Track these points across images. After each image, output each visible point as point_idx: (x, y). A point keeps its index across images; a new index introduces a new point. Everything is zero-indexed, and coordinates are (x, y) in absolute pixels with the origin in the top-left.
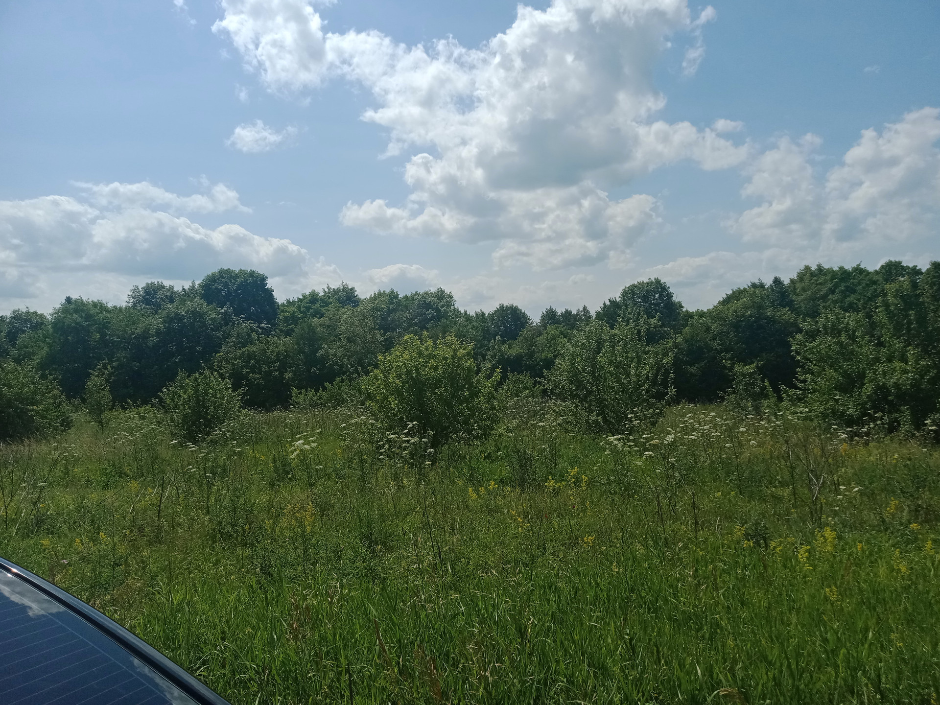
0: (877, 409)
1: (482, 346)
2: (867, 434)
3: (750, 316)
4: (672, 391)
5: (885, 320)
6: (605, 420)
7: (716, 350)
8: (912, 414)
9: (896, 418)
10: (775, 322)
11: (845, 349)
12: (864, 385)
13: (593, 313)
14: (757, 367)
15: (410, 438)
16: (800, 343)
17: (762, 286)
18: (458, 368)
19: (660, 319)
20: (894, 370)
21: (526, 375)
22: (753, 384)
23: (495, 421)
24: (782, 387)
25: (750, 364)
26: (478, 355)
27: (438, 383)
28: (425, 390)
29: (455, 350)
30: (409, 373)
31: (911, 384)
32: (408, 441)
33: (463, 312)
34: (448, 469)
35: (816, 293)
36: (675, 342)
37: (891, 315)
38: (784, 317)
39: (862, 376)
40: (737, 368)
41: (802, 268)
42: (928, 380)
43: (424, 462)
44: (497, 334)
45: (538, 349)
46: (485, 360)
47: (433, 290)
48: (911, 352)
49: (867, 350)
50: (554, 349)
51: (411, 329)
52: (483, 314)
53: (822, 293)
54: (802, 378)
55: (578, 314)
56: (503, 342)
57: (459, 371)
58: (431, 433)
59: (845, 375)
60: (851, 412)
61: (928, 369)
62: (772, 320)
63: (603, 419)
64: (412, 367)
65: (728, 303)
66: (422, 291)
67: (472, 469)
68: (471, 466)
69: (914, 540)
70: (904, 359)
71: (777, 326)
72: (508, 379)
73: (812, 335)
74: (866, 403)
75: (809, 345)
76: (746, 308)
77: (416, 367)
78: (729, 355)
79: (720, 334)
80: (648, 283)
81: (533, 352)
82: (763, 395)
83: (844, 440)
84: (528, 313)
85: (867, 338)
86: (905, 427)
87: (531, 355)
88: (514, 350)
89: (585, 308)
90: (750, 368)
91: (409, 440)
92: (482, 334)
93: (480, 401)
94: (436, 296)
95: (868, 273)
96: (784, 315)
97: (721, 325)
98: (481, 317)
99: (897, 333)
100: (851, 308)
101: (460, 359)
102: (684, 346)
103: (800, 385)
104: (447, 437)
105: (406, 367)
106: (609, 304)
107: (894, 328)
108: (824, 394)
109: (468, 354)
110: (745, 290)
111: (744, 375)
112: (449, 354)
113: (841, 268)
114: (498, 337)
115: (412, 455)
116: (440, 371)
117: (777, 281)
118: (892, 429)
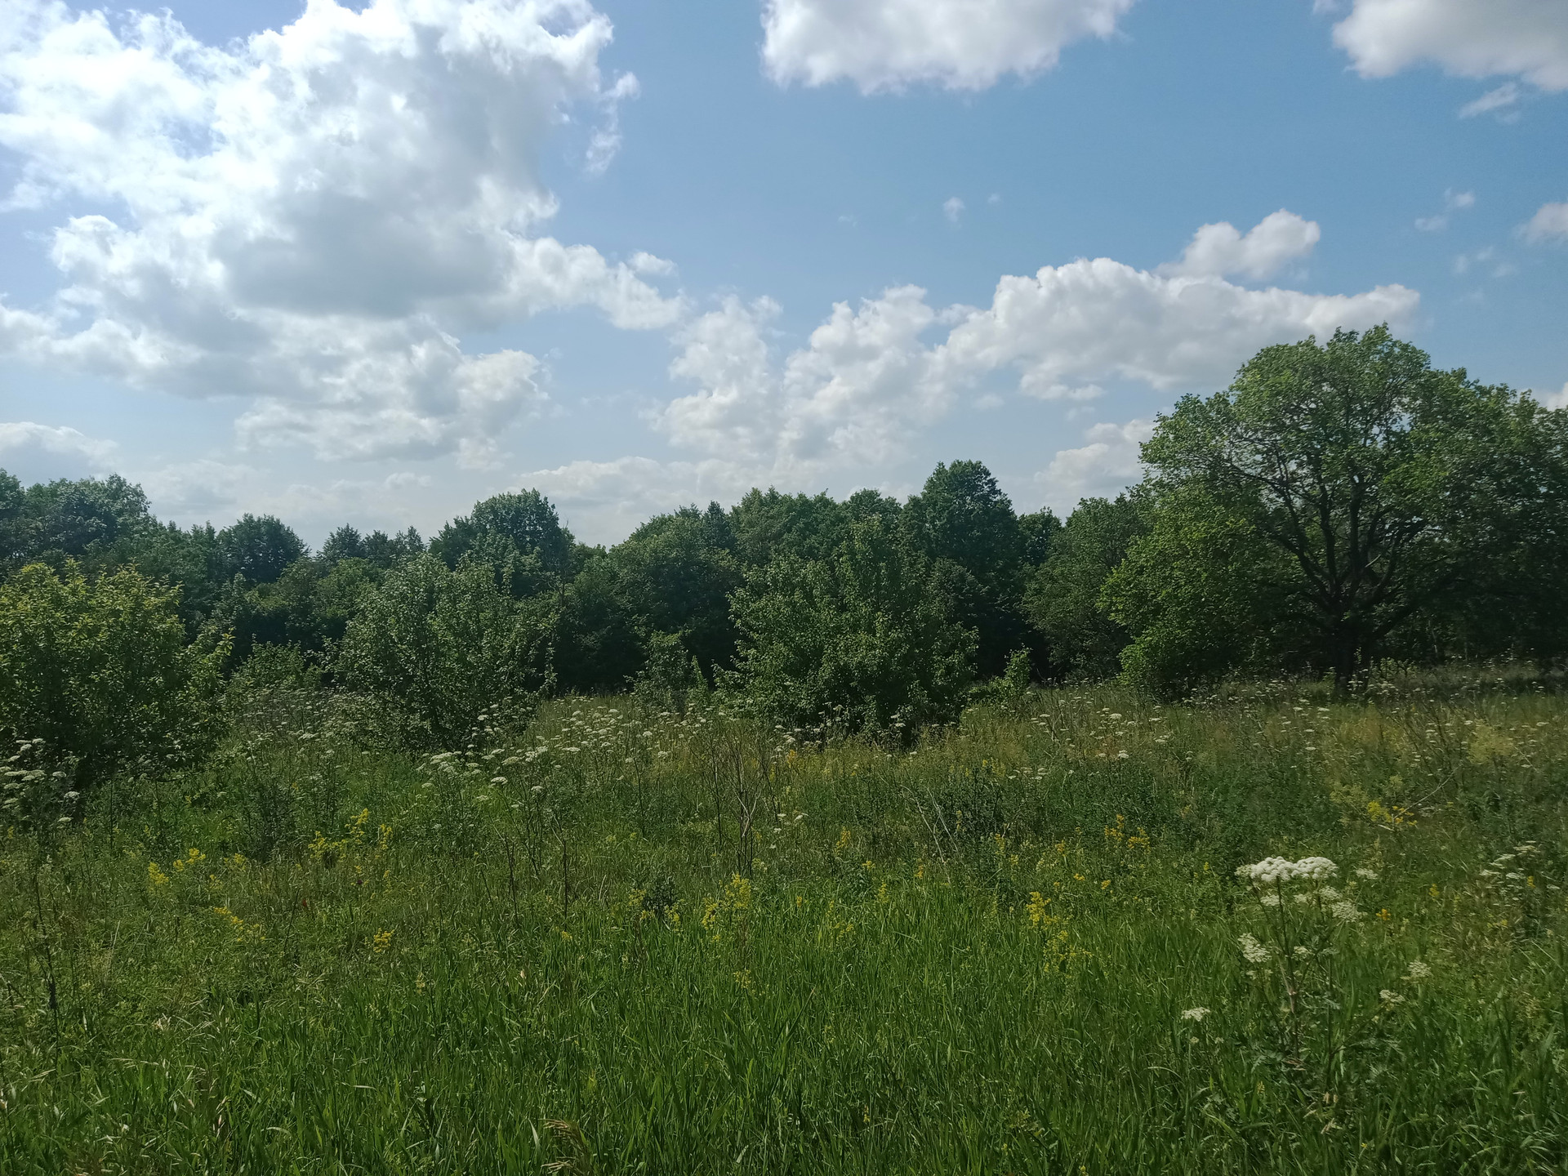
0: (836, 700)
1: (204, 591)
2: (822, 736)
3: (676, 559)
4: (551, 677)
5: (850, 574)
6: (436, 726)
7: (625, 610)
8: (878, 707)
9: (859, 713)
10: (710, 570)
11: (799, 613)
12: (821, 665)
13: (426, 541)
14: (682, 638)
15: (24, 772)
16: (741, 600)
17: (695, 514)
18: (142, 630)
19: (540, 555)
20: (859, 645)
21: (292, 647)
22: (674, 665)
23: (218, 733)
24: (715, 666)
25: (673, 632)
26: (190, 609)
27: (96, 660)
28: (66, 676)
29: (138, 600)
30: (27, 639)
31: (878, 665)
32: (19, 779)
33: (166, 524)
34: (108, 829)
35: (767, 531)
36: (562, 596)
37: (857, 567)
38: (722, 563)
39: (819, 652)
40: (654, 640)
41: (750, 491)
42: (899, 658)
43: (54, 818)
44: (235, 569)
45: (319, 599)
46: (208, 617)
47: (101, 478)
48: (880, 619)
49: (826, 615)
50: (351, 600)
51: (46, 553)
52: (211, 531)
53: (774, 530)
54: (742, 654)
55: (399, 541)
56: (248, 586)
57: (146, 637)
58: (73, 759)
59: (798, 651)
60: (803, 704)
61: (898, 644)
62: (706, 567)
63: (432, 725)
64: (36, 627)
65: (645, 537)
66: (75, 478)
67: (162, 825)
68: (161, 822)
69: (868, 885)
70: (871, 631)
71: (714, 576)
72: (253, 654)
73: (758, 591)
74: (823, 691)
75: (753, 606)
76: (670, 546)
77: (47, 628)
78: (643, 619)
79: (633, 584)
80: (519, 498)
81: (309, 606)
82: (688, 680)
83: (792, 746)
84: (300, 534)
85: (827, 598)
86: (868, 726)
87: (304, 610)
88: (271, 601)
89: (412, 532)
90: (672, 640)
91: (21, 776)
92: (205, 569)
93: (189, 697)
94: (106, 490)
95: (835, 506)
96: (723, 559)
97: (634, 571)
98: (205, 538)
99: (863, 594)
100: (810, 554)
101: (148, 614)
102: (576, 602)
103: (739, 665)
104: (112, 766)
105: (22, 628)
106: (454, 526)
107: (861, 585)
108: (770, 678)
109: (168, 605)
110: (670, 518)
111: (662, 650)
112: (123, 603)
113: (801, 496)
114: (239, 576)
115: (26, 806)
116: (102, 637)
117: (714, 509)
118: (854, 727)
